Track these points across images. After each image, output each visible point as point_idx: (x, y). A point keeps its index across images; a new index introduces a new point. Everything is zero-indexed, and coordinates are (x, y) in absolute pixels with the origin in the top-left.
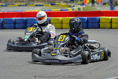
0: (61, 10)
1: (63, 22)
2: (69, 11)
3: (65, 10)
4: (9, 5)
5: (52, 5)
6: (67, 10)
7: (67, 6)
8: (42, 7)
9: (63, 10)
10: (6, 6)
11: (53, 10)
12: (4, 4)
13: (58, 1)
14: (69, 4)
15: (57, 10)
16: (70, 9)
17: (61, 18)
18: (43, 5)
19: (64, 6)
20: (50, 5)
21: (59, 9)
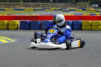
0: (91, 15)
1: (93, 25)
2: (97, 15)
3: (94, 15)
4: (46, 9)
5: (83, 10)
6: (96, 14)
7: (96, 11)
8: (74, 12)
9: (93, 15)
10: (43, 10)
11: (84, 14)
12: (42, 9)
13: (88, 7)
14: (97, 10)
15: (87, 14)
16: (98, 14)
17: (91, 21)
18: (75, 10)
19: (93, 11)
20: (81, 10)
21: (89, 14)
